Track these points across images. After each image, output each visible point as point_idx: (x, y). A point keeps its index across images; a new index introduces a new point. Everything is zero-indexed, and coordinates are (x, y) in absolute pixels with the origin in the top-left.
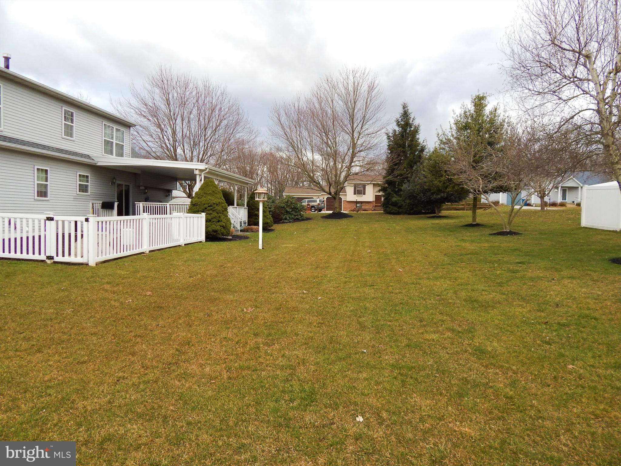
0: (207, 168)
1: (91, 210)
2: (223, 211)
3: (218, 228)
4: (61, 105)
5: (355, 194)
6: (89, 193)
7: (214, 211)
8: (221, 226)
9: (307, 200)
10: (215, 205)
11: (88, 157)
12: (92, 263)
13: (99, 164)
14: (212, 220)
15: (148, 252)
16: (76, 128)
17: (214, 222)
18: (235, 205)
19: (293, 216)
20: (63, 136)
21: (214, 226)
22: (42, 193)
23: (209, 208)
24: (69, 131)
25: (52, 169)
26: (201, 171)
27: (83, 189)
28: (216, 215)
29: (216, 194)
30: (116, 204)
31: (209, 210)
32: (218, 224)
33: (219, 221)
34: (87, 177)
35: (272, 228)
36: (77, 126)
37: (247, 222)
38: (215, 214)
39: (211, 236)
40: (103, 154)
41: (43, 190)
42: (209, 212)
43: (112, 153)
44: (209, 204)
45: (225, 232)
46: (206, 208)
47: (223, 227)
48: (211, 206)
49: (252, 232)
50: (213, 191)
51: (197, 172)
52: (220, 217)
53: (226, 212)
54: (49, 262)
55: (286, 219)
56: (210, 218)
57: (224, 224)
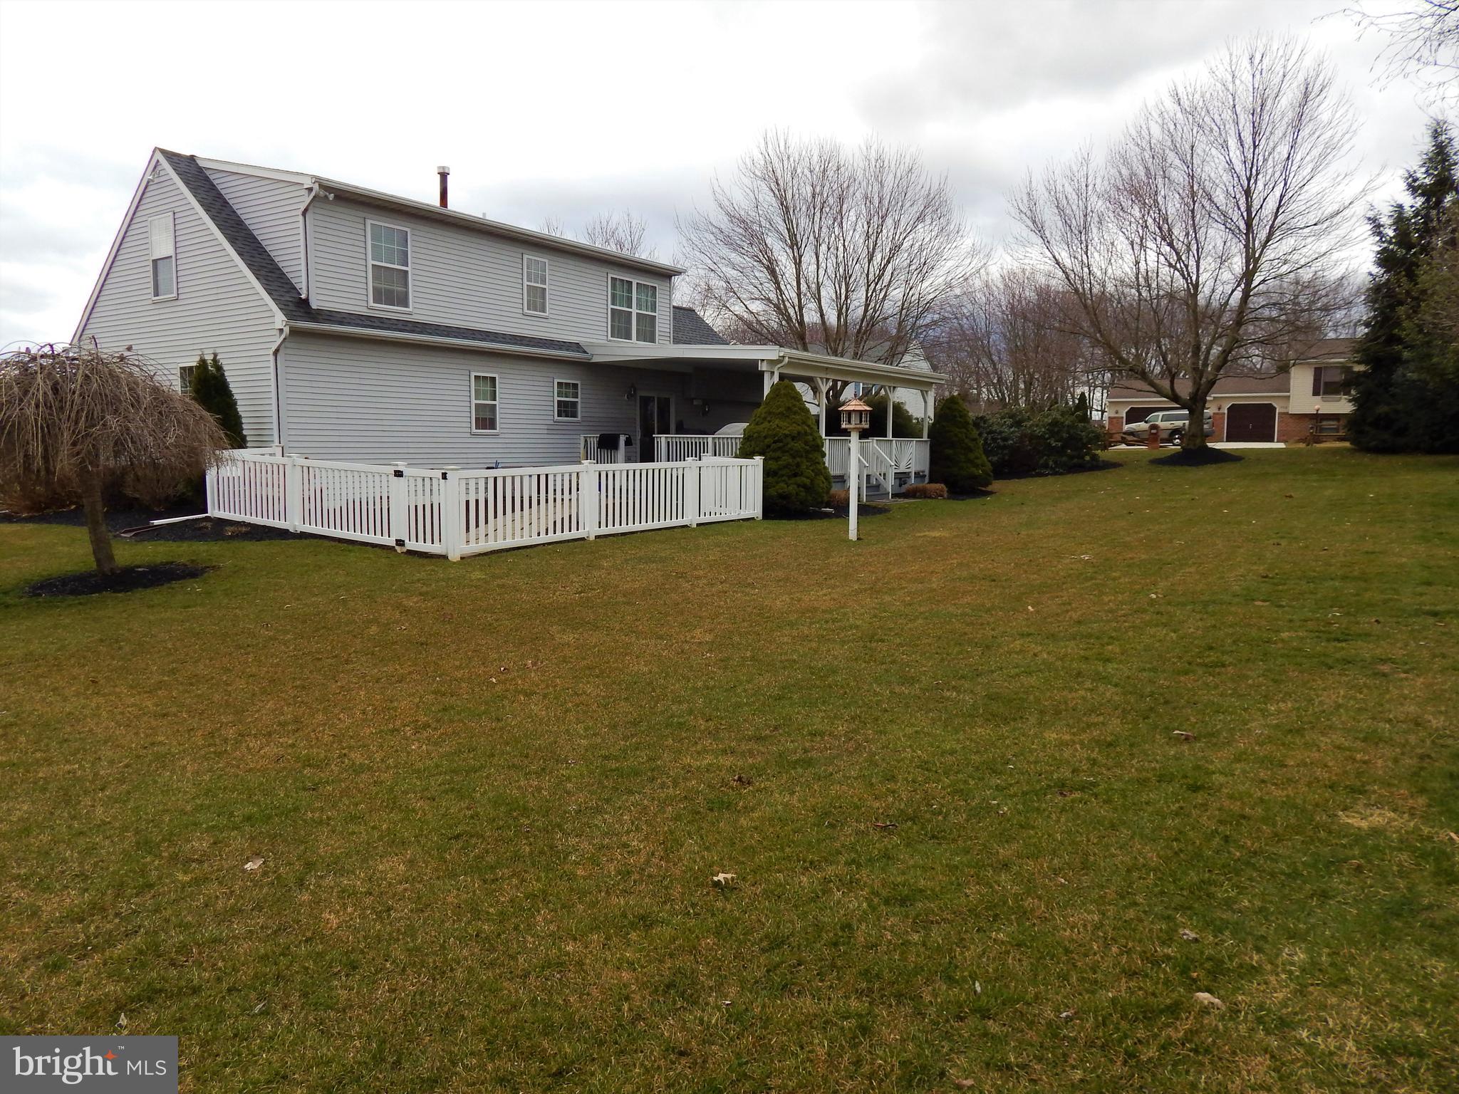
0: (783, 357)
1: (582, 451)
2: (807, 452)
3: (792, 489)
4: (521, 250)
5: (1316, 393)
6: (579, 419)
7: (784, 452)
8: (799, 486)
9: (1161, 414)
10: (789, 439)
11: (577, 347)
12: (454, 556)
13: (596, 359)
14: (780, 473)
15: (592, 538)
16: (552, 292)
17: (783, 476)
18: (890, 437)
19: (1064, 459)
20: (526, 311)
21: (782, 485)
22: (486, 420)
23: (774, 446)
24: (537, 300)
25: (503, 376)
26: (771, 362)
27: (566, 409)
28: (791, 460)
29: (795, 413)
30: (622, 439)
31: (775, 451)
32: (793, 480)
33: (795, 475)
34: (575, 386)
35: (989, 488)
36: (553, 287)
37: (927, 473)
38: (786, 459)
39: (775, 507)
40: (610, 338)
41: (488, 416)
42: (773, 455)
43: (628, 337)
44: (775, 436)
45: (810, 498)
46: (769, 446)
47: (804, 486)
48: (779, 441)
49: (925, 497)
50: (789, 408)
51: (763, 367)
52: (798, 465)
53: (816, 454)
54: (398, 548)
55: (1046, 466)
56: (773, 465)
57: (807, 481)
